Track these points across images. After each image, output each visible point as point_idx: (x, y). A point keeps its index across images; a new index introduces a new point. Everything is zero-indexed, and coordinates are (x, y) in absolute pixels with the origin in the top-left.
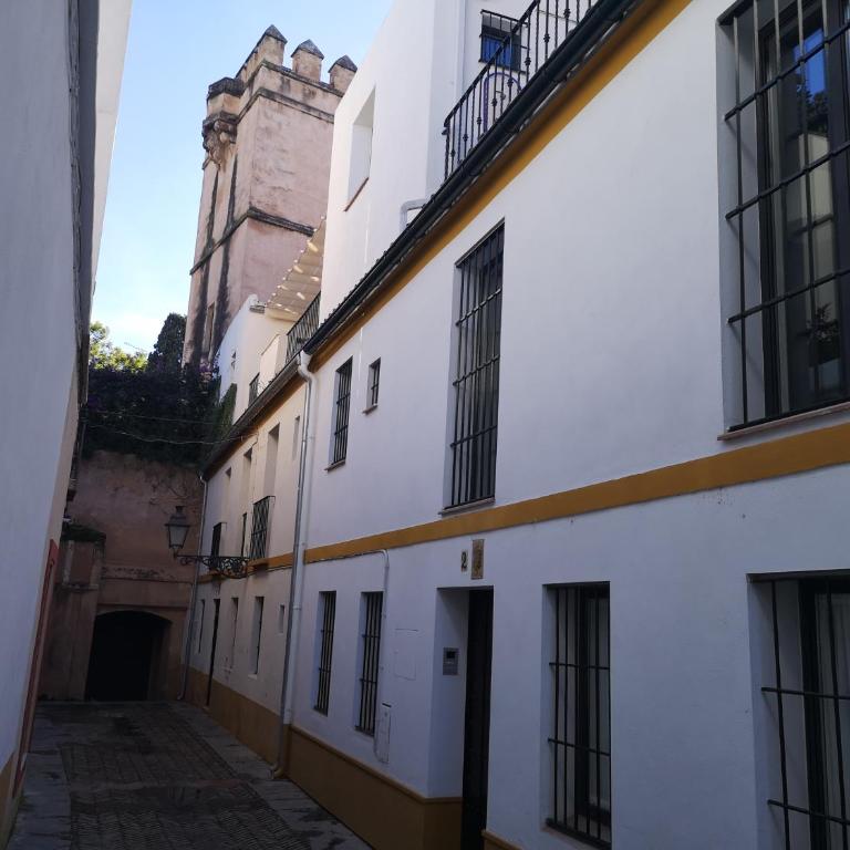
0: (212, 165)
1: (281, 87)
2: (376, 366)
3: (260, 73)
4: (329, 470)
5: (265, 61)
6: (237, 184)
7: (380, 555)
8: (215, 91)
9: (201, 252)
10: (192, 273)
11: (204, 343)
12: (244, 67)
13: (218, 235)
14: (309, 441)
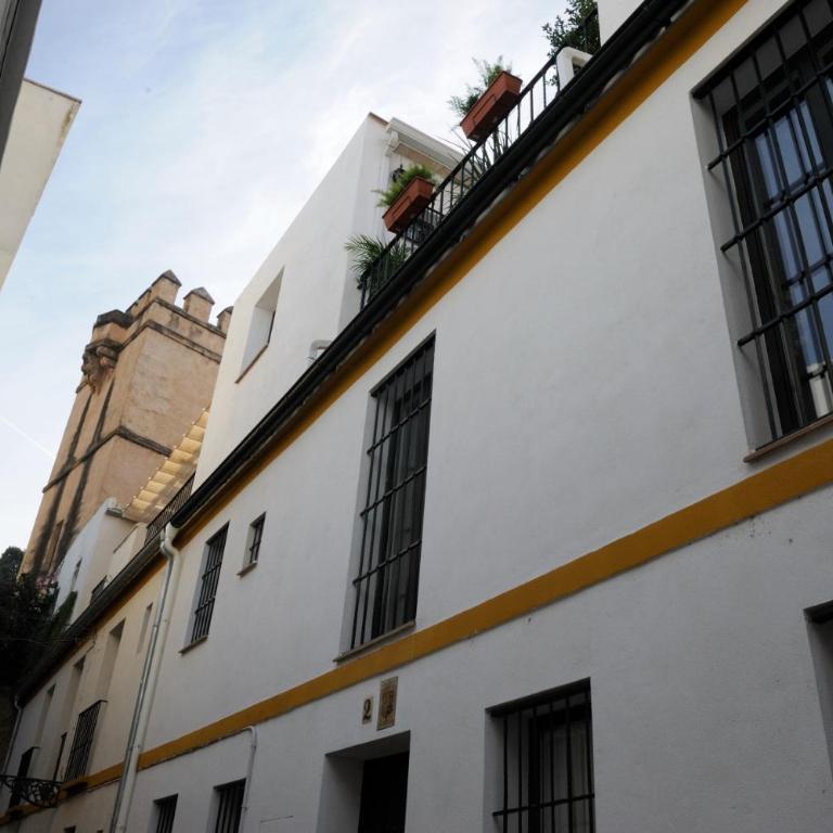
0: (88, 389)
1: (170, 322)
2: (258, 525)
3: (152, 307)
4: (184, 652)
5: (158, 298)
6: (110, 404)
7: (246, 734)
8: (103, 321)
9: (58, 470)
10: (45, 490)
11: (44, 561)
12: (136, 304)
13: (80, 453)
14: (163, 625)
